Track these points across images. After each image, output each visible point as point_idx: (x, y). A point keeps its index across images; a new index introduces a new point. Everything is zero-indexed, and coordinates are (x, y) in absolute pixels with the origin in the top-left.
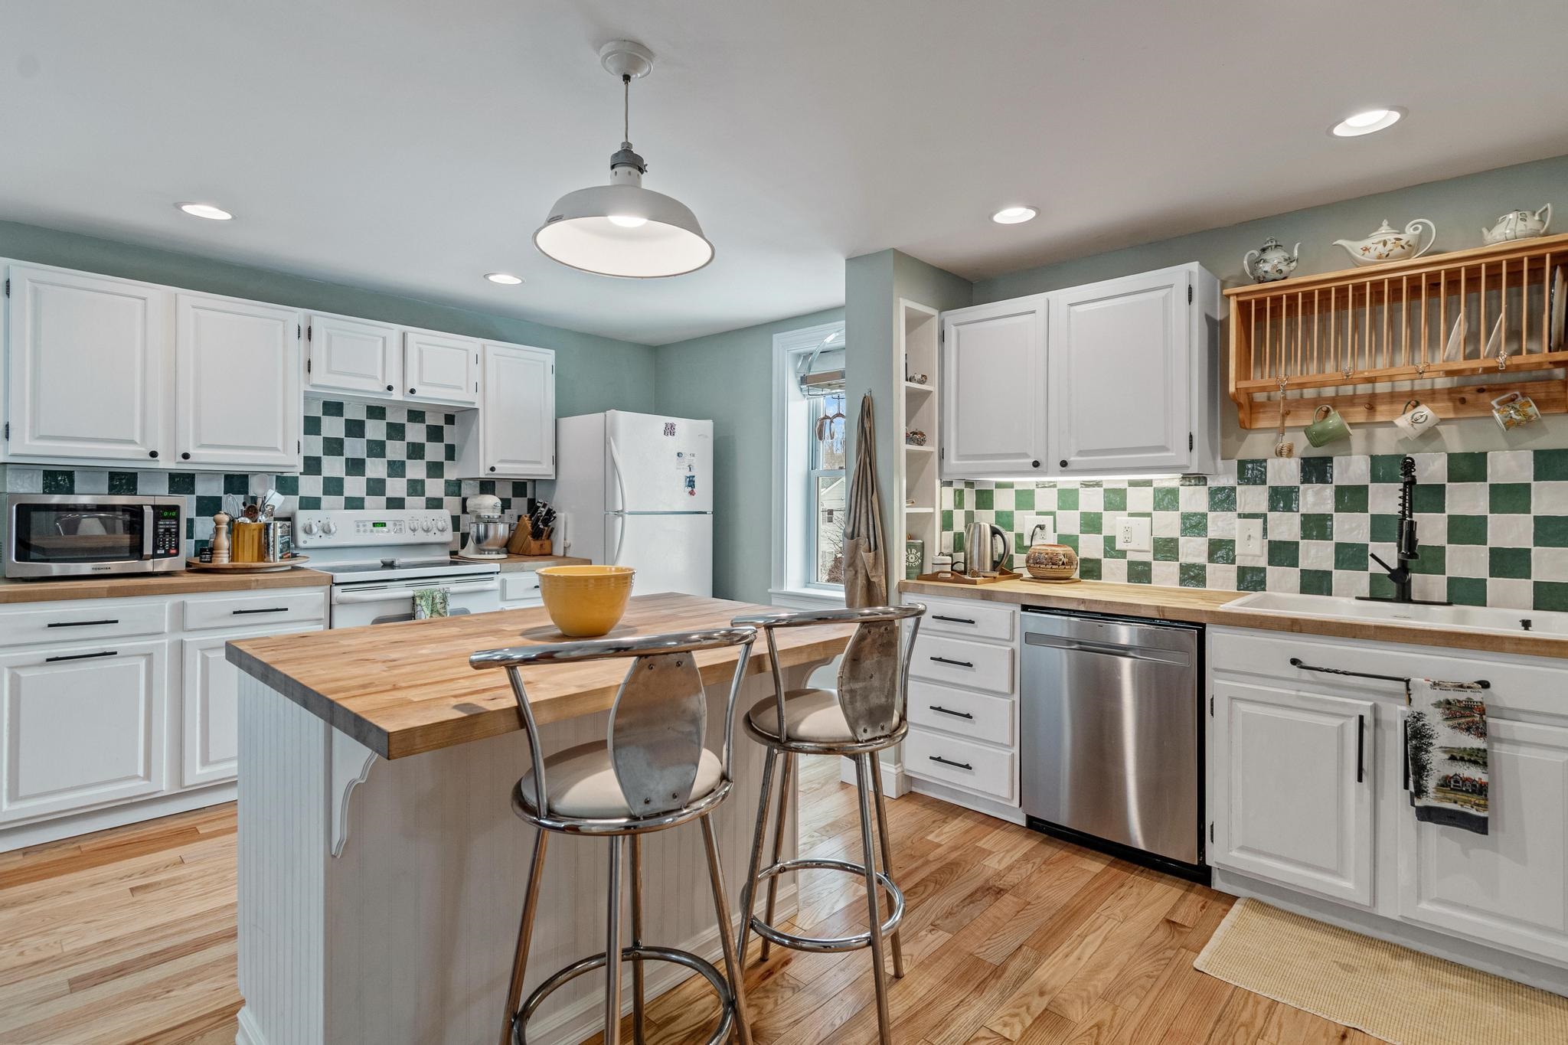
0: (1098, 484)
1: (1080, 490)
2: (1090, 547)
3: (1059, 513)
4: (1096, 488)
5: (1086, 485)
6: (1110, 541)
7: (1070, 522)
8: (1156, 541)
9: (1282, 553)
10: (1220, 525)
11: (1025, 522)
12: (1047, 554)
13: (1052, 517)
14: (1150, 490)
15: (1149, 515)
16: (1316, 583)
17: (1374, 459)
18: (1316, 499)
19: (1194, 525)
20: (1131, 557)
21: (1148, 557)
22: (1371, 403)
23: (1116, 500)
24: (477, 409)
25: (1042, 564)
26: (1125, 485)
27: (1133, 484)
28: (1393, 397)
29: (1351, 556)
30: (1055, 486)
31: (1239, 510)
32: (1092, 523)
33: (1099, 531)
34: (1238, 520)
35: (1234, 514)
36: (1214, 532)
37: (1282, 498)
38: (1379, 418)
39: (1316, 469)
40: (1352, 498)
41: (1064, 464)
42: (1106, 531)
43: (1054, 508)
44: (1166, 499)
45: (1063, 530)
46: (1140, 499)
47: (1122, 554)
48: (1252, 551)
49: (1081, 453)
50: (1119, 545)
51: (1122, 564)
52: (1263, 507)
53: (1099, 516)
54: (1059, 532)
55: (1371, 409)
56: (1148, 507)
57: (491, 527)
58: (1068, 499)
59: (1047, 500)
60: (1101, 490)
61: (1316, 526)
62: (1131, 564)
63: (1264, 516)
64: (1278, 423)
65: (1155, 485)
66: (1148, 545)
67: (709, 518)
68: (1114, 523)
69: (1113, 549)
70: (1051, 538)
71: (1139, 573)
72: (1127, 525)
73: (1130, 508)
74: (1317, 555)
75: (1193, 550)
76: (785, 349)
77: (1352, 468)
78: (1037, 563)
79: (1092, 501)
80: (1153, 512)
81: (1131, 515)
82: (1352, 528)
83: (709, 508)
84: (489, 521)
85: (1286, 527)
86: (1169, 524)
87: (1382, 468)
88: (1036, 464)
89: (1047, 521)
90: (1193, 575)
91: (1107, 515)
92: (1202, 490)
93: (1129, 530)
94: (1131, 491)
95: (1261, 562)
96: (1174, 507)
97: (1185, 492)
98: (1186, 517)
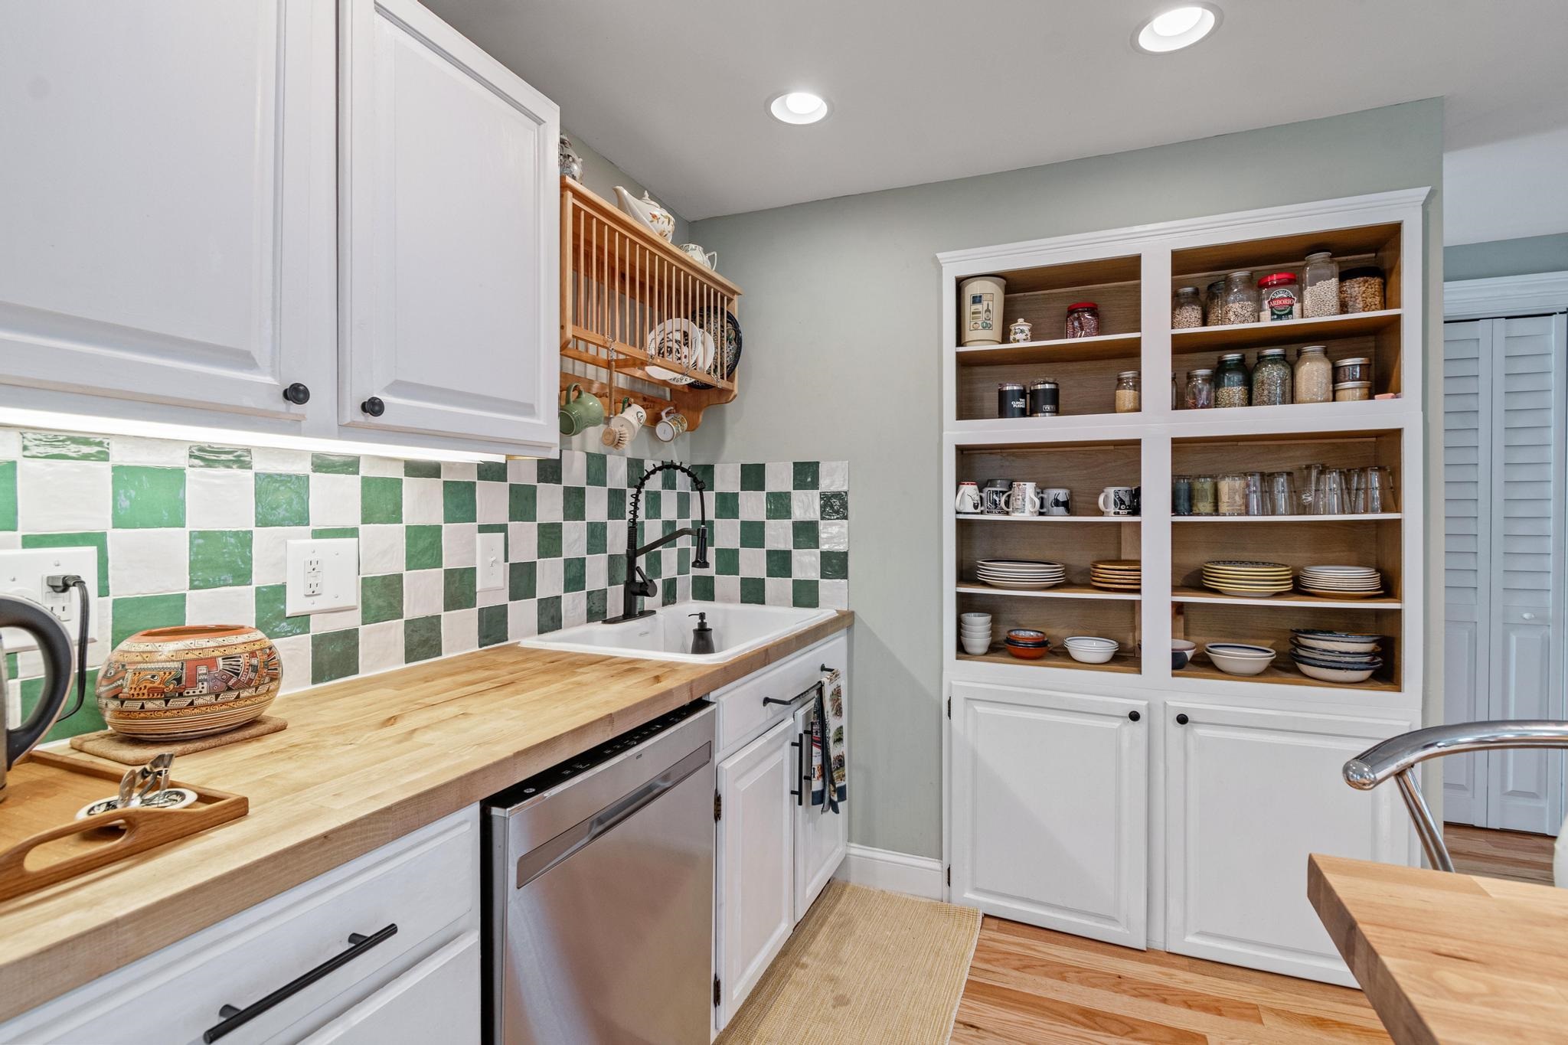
0: (240, 459)
1: (189, 471)
3: (117, 538)
4: (235, 471)
5: (206, 456)
6: (272, 598)
7: (160, 560)
8: (367, 583)
9: (522, 580)
10: (460, 546)
12: (253, 654)
13: (92, 550)
14: (355, 482)
15: (353, 533)
16: (547, 617)
17: (589, 457)
18: (549, 503)
19: (424, 547)
20: (320, 626)
21: (352, 620)
23: (282, 500)
25: (248, 684)
26: (303, 467)
27: (322, 463)
29: (574, 575)
31: (482, 518)
32: (223, 560)
33: (242, 576)
34: (479, 536)
35: (474, 527)
36: (451, 560)
37: (522, 503)
40: (574, 503)
42: (262, 576)
43: (100, 520)
44: (381, 501)
45: (124, 586)
46: (335, 500)
47: (302, 622)
48: (492, 587)
50: (294, 606)
51: (304, 643)
52: (502, 516)
53: (245, 540)
54: (120, 592)
56: (353, 519)
60: (249, 475)
61: (549, 542)
62: (319, 642)
63: (502, 528)
65: (363, 471)
66: (353, 596)
68: (282, 555)
69: (282, 616)
71: (337, 657)
72: (314, 558)
73: (317, 521)
74: (549, 579)
75: (423, 594)
77: (575, 467)
78: (229, 689)
79: (222, 504)
80: (362, 528)
81: (318, 534)
82: (575, 539)
85: (526, 542)
86: (386, 549)
87: (594, 468)
89: (81, 561)
90: (422, 640)
91: (262, 538)
92: (435, 486)
93: (314, 567)
94: (317, 480)
95: (503, 598)
96: (395, 516)
97: (412, 488)
98: (415, 534)
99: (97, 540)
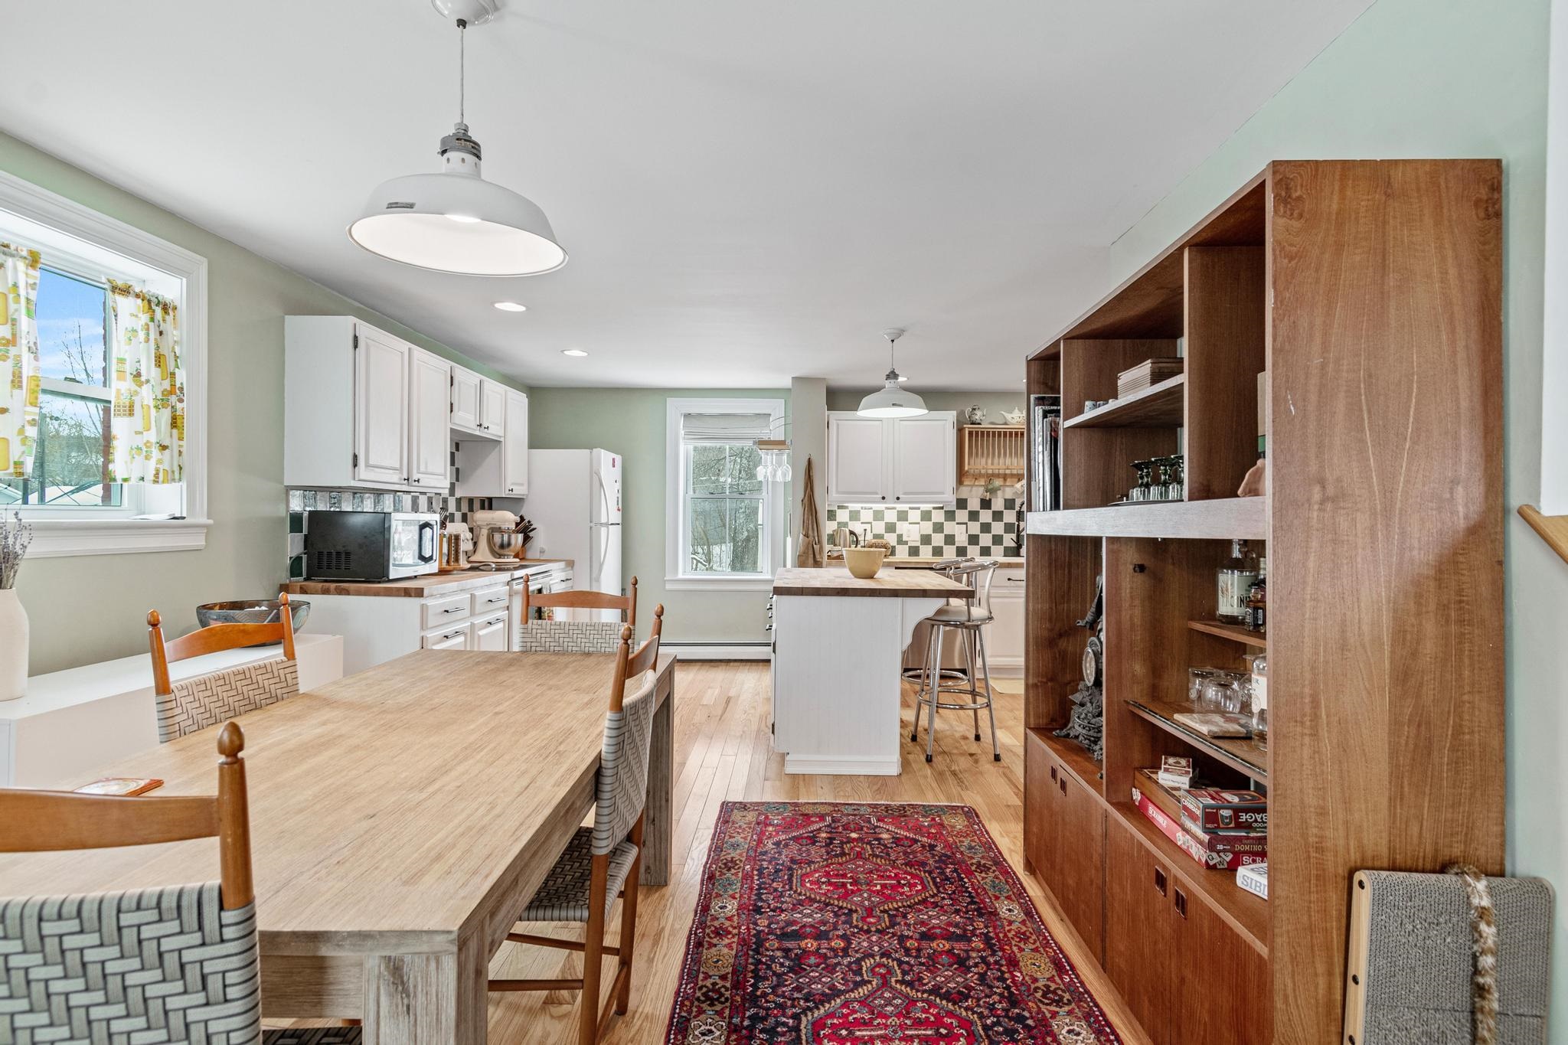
0: (894, 508)
1: (885, 510)
2: (891, 539)
4: (893, 510)
5: (888, 508)
6: (900, 537)
7: (879, 527)
8: (921, 536)
9: (973, 540)
10: (950, 528)
11: (857, 528)
14: (919, 512)
15: (918, 523)
16: (985, 551)
17: (1005, 500)
18: (986, 516)
19: (938, 528)
20: (910, 544)
21: (918, 544)
22: (1005, 477)
23: (903, 516)
24: (500, 442)
26: (907, 509)
27: (910, 508)
28: (1012, 475)
29: (997, 540)
30: (871, 508)
31: (957, 521)
32: (891, 528)
33: (894, 531)
34: (956, 525)
35: (954, 523)
36: (946, 532)
37: (974, 516)
38: (1008, 484)
39: (986, 504)
40: (998, 516)
41: (898, 498)
42: (898, 532)
43: (871, 520)
44: (926, 516)
45: (876, 531)
46: (915, 516)
47: (906, 543)
48: (962, 539)
49: (905, 494)
50: (905, 539)
51: (906, 547)
52: (966, 520)
53: (894, 524)
54: (874, 532)
55: (1005, 480)
56: (919, 520)
57: (513, 536)
58: (878, 516)
59: (867, 516)
60: (896, 511)
61: (985, 528)
62: (910, 547)
63: (966, 524)
64: (972, 483)
65: (921, 509)
66: (918, 538)
67: (620, 526)
68: (902, 527)
69: (901, 541)
70: (869, 537)
71: (914, 551)
72: (908, 529)
73: (910, 521)
74: (986, 540)
75: (938, 540)
76: (675, 408)
77: (998, 504)
79: (891, 517)
80: (920, 522)
81: (910, 523)
82: (998, 528)
83: (620, 522)
84: (508, 531)
85: (975, 528)
86: (927, 528)
87: (1010, 504)
88: (883, 498)
89: (868, 527)
90: (938, 551)
91: (899, 524)
92: (942, 512)
93: (909, 531)
94: (910, 511)
95: (966, 544)
96: (930, 519)
97: (934, 512)
98: (935, 524)
99: (870, 523)
